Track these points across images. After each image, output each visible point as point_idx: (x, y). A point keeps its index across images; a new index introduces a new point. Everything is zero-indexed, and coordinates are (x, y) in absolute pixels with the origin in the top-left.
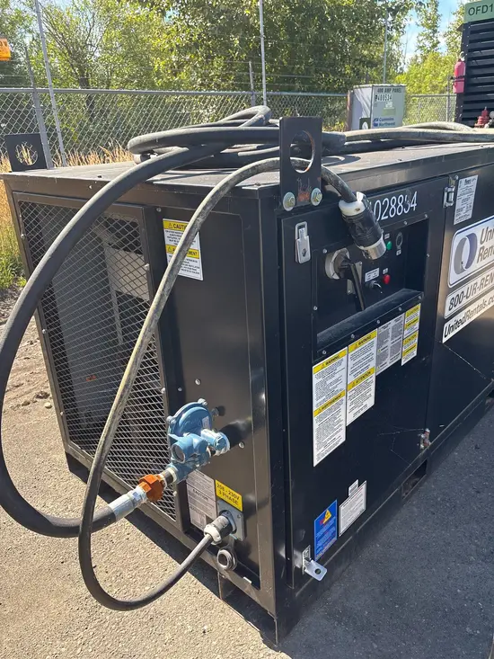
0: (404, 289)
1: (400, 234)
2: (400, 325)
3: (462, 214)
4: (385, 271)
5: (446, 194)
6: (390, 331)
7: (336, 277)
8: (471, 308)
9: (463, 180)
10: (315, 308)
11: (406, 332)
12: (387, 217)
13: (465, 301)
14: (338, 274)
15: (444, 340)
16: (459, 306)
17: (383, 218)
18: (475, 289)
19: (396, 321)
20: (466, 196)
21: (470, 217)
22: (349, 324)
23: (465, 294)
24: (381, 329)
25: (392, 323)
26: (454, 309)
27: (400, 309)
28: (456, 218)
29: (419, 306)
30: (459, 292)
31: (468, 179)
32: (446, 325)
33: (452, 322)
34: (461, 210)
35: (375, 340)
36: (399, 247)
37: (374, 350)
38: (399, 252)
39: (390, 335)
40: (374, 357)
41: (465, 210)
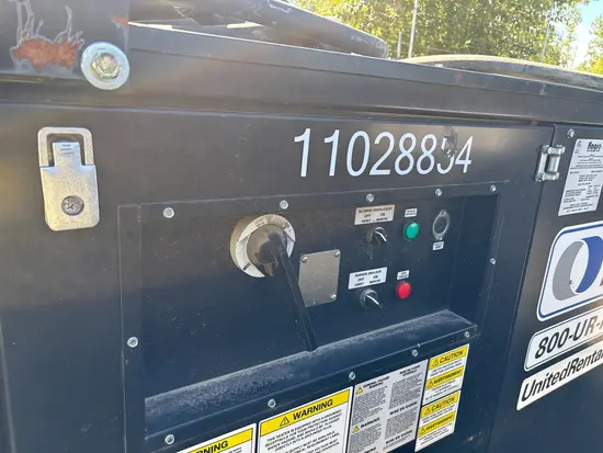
0: (446, 311)
1: (443, 214)
2: (415, 381)
3: (578, 200)
4: (402, 275)
5: (544, 158)
6: (388, 392)
7: (254, 272)
8: (582, 355)
9: (585, 142)
10: (133, 342)
11: (429, 393)
12: (387, 172)
13: (570, 344)
14: (260, 268)
15: (521, 405)
16: (557, 351)
17: (374, 172)
18: (591, 326)
19: (404, 373)
20: (588, 172)
21: (593, 208)
22: (285, 371)
23: (572, 333)
24: (363, 389)
25: (395, 376)
26: (546, 356)
27: (415, 353)
28: (563, 205)
29: (466, 349)
30: (560, 329)
31: (595, 142)
32: (529, 381)
33: (540, 376)
34: (578, 193)
35: (345, 409)
36: (439, 236)
37: (340, 427)
38: (438, 246)
39: (388, 399)
40: (342, 439)
41: (584, 194)
